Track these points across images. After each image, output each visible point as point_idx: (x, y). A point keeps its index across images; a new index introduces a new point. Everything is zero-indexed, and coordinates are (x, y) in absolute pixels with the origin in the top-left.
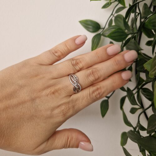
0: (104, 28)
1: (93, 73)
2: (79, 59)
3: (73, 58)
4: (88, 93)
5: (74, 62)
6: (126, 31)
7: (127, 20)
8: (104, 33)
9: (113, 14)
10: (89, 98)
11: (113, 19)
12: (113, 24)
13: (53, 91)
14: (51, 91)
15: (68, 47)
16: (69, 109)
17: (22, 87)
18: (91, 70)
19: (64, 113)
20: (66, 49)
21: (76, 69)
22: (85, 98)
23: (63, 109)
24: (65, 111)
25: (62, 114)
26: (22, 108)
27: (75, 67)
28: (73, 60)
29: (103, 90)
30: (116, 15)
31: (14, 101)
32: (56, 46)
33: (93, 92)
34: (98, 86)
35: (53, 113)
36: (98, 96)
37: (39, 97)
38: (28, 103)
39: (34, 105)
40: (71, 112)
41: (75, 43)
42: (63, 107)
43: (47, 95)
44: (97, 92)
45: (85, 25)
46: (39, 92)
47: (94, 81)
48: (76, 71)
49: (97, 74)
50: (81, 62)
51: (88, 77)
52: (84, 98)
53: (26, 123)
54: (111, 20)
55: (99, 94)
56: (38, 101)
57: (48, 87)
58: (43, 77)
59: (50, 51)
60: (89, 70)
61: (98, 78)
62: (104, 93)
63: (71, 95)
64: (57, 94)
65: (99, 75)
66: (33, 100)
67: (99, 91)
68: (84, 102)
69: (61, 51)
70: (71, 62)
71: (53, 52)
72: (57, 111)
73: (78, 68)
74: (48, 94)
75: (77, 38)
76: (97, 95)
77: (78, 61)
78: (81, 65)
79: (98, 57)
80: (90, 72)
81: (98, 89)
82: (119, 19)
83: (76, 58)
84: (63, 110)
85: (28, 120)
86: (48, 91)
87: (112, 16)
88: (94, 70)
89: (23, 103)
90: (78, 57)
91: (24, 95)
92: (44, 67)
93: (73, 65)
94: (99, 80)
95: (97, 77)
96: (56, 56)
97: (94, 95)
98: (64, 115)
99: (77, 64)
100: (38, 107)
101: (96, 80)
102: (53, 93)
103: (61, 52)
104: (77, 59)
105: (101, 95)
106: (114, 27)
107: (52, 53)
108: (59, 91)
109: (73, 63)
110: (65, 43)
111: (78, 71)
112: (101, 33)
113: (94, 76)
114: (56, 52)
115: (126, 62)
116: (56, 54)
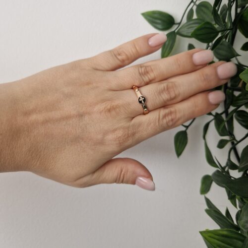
0: (179, 24)
1: (168, 89)
2: (150, 66)
3: (142, 64)
4: (158, 117)
5: (143, 69)
8: (181, 31)
10: (157, 124)
11: (194, 8)
12: (195, 17)
13: (109, 107)
15: (137, 48)
16: (128, 137)
19: (121, 142)
20: (134, 50)
21: (143, 80)
22: (152, 124)
23: (120, 135)
25: (118, 142)
26: (65, 125)
27: (143, 77)
28: (141, 67)
32: (121, 46)
33: (165, 116)
34: (172, 109)
35: (105, 138)
36: (171, 123)
37: (89, 114)
38: (74, 120)
40: (130, 142)
41: (148, 44)
42: (120, 133)
43: (101, 113)
44: (170, 118)
46: (90, 106)
47: (168, 100)
48: (143, 83)
49: (174, 91)
50: (152, 71)
51: (160, 94)
52: (150, 124)
53: (68, 145)
54: (192, 10)
55: (172, 120)
57: (103, 101)
59: (110, 51)
60: (163, 83)
61: (175, 98)
62: (179, 119)
63: (134, 118)
64: (113, 113)
65: (177, 92)
66: (81, 116)
67: (173, 116)
68: (150, 130)
69: (127, 53)
70: (139, 70)
71: (115, 53)
73: (146, 79)
74: (102, 111)
75: (150, 37)
76: (169, 121)
77: (148, 69)
78: (152, 75)
79: (179, 65)
80: (164, 87)
81: (171, 113)
82: (203, 9)
83: (145, 65)
84: (119, 137)
87: (192, 4)
88: (170, 85)
89: (68, 118)
90: (149, 64)
92: (99, 73)
93: (141, 74)
94: (175, 101)
95: (173, 95)
96: (118, 59)
97: (165, 121)
98: (120, 144)
99: (146, 73)
100: (86, 126)
101: (172, 99)
102: (109, 111)
103: (127, 55)
104: (148, 66)
105: (175, 123)
106: (197, 21)
107: (113, 54)
108: (117, 110)
110: (134, 43)
111: (147, 84)
112: (176, 31)
113: (169, 93)
114: (119, 55)
115: (219, 79)
116: (120, 57)
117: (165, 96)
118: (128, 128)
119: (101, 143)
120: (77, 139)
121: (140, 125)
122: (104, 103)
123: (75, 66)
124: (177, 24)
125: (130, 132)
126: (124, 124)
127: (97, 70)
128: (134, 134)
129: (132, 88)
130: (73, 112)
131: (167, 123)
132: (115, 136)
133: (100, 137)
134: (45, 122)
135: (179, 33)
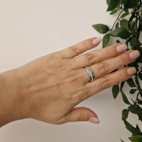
0: (111, 30)
1: (104, 67)
2: (93, 54)
5: (90, 56)
6: (130, 31)
7: (130, 23)
9: (119, 18)
10: (100, 87)
11: (119, 22)
12: (119, 26)
13: (73, 79)
14: (72, 79)
15: (86, 46)
16: (84, 94)
17: (50, 75)
18: (102, 65)
21: (90, 62)
23: (80, 94)
24: (81, 96)
25: (78, 98)
28: (88, 55)
29: (111, 82)
30: (121, 19)
31: (45, 85)
33: (103, 82)
35: (72, 96)
36: (107, 86)
37: (63, 84)
38: (54, 88)
39: (58, 89)
41: (92, 43)
42: (80, 93)
43: (69, 83)
44: (106, 83)
45: (97, 28)
48: (90, 64)
49: (107, 67)
51: (100, 70)
53: (52, 102)
54: (118, 23)
55: (108, 84)
56: (61, 87)
58: (66, 68)
59: (71, 48)
60: (101, 64)
63: (86, 83)
64: (76, 82)
66: (58, 85)
67: (108, 82)
70: (87, 57)
72: (75, 96)
73: (92, 61)
74: (70, 81)
75: (93, 40)
78: (94, 59)
79: (109, 53)
80: (102, 66)
81: (107, 81)
82: (124, 23)
85: (54, 100)
86: (69, 79)
87: (118, 20)
88: (105, 64)
89: (51, 87)
91: (51, 81)
92: (66, 60)
95: (107, 70)
96: (76, 52)
97: (104, 85)
98: (80, 99)
99: (91, 58)
101: (106, 72)
102: (73, 81)
103: (80, 50)
106: (120, 29)
107: (73, 49)
109: (88, 58)
111: (92, 64)
112: (110, 34)
113: (105, 69)
114: (76, 50)
115: (131, 59)
116: (76, 51)
117: (102, 71)
118: (84, 89)
119: (70, 99)
120: (56, 98)
121: (90, 88)
122: (70, 77)
123: (52, 56)
124: (110, 30)
125: (85, 92)
126: (81, 87)
127: (64, 58)
128: (87, 93)
129: (84, 67)
130: (54, 84)
131: (105, 86)
132: (77, 95)
133: (69, 96)
134: (39, 90)
135: (111, 35)
